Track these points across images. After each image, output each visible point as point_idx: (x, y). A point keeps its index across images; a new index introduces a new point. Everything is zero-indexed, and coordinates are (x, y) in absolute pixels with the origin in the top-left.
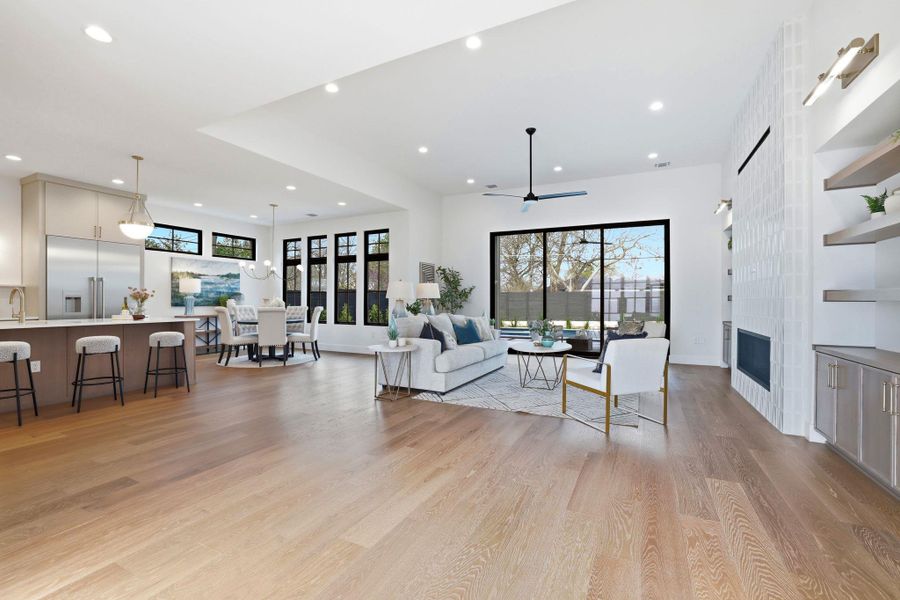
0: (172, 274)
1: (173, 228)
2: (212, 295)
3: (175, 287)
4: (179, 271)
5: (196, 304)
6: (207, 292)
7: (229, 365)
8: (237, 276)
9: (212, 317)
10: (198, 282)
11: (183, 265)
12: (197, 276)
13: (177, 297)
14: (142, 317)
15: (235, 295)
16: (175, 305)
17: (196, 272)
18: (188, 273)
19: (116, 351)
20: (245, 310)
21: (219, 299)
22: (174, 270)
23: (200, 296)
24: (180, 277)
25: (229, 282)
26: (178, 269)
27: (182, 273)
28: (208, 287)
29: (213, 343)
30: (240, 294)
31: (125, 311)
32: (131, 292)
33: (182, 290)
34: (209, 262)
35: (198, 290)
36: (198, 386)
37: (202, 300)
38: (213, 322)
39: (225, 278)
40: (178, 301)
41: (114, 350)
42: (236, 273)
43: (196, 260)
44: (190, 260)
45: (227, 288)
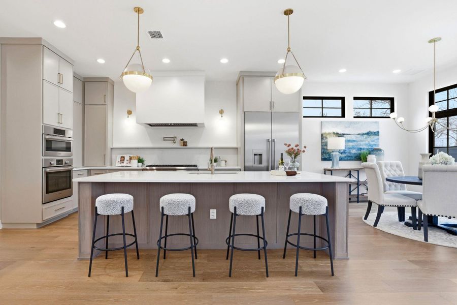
0: (322, 135)
1: (322, 98)
2: (354, 151)
3: (324, 145)
4: (327, 132)
5: (341, 159)
6: (349, 148)
7: (379, 227)
8: (377, 134)
9: (354, 170)
10: (342, 140)
11: (331, 127)
12: (342, 135)
13: (326, 153)
14: (294, 174)
15: (375, 151)
16: (324, 159)
17: (340, 132)
18: (334, 133)
19: (262, 215)
20: (391, 166)
21: (360, 154)
22: (324, 131)
23: (344, 152)
24: (328, 137)
25: (369, 139)
26: (326, 130)
27: (329, 134)
28: (351, 144)
29: (355, 193)
30: (380, 150)
31: (281, 166)
32: (287, 148)
33: (330, 147)
34: (351, 123)
35: (343, 148)
36: (350, 262)
37: (346, 156)
38: (355, 174)
39: (365, 136)
40: (327, 156)
41: (260, 212)
42: (375, 131)
43: (341, 122)
44: (335, 122)
45: (366, 145)
